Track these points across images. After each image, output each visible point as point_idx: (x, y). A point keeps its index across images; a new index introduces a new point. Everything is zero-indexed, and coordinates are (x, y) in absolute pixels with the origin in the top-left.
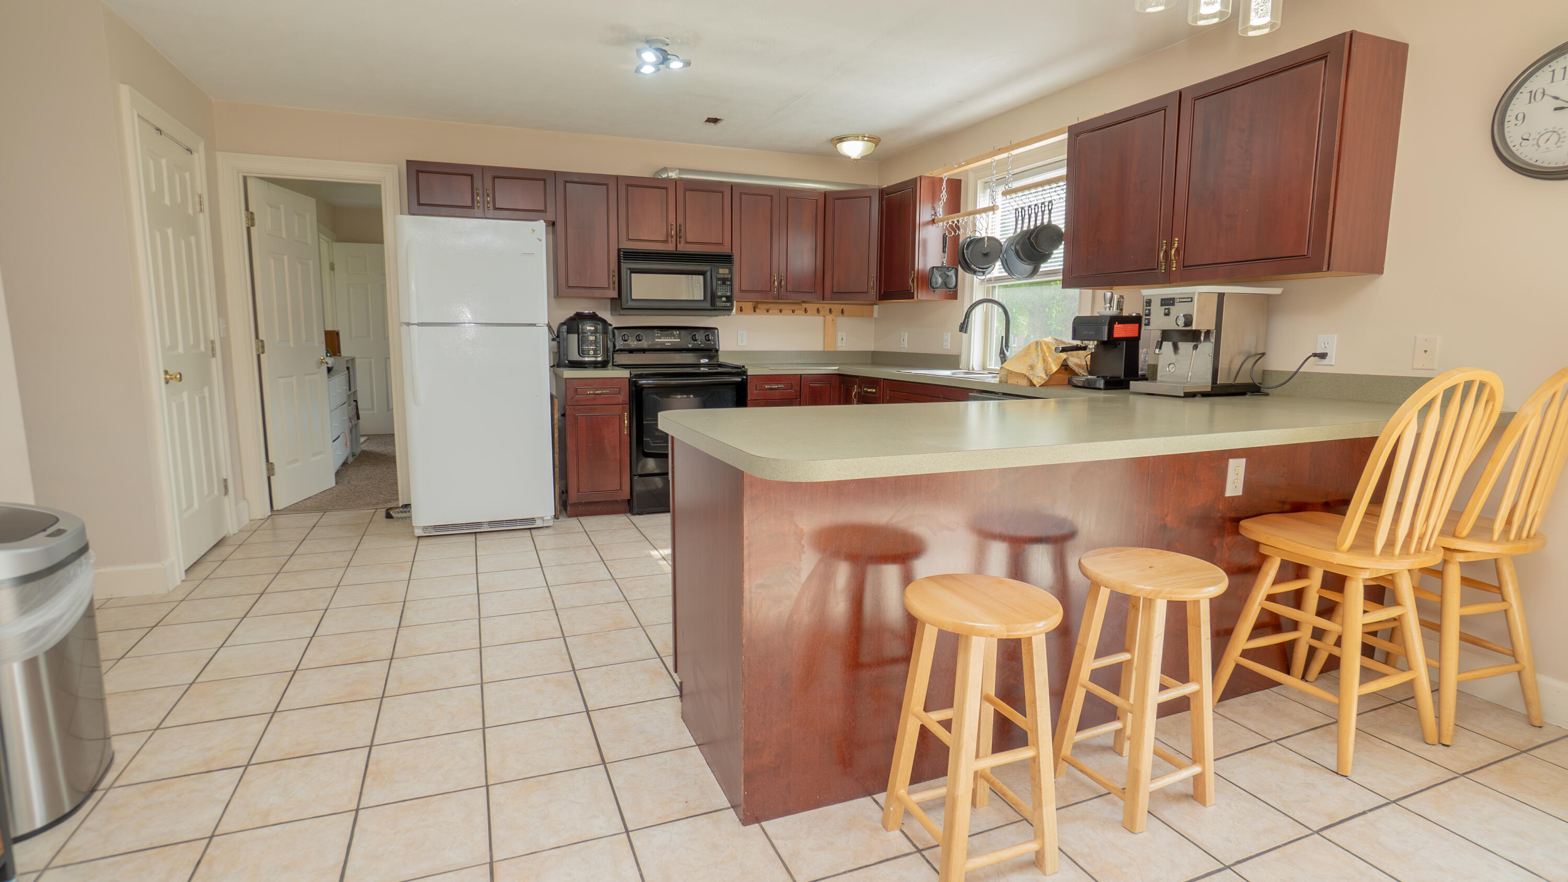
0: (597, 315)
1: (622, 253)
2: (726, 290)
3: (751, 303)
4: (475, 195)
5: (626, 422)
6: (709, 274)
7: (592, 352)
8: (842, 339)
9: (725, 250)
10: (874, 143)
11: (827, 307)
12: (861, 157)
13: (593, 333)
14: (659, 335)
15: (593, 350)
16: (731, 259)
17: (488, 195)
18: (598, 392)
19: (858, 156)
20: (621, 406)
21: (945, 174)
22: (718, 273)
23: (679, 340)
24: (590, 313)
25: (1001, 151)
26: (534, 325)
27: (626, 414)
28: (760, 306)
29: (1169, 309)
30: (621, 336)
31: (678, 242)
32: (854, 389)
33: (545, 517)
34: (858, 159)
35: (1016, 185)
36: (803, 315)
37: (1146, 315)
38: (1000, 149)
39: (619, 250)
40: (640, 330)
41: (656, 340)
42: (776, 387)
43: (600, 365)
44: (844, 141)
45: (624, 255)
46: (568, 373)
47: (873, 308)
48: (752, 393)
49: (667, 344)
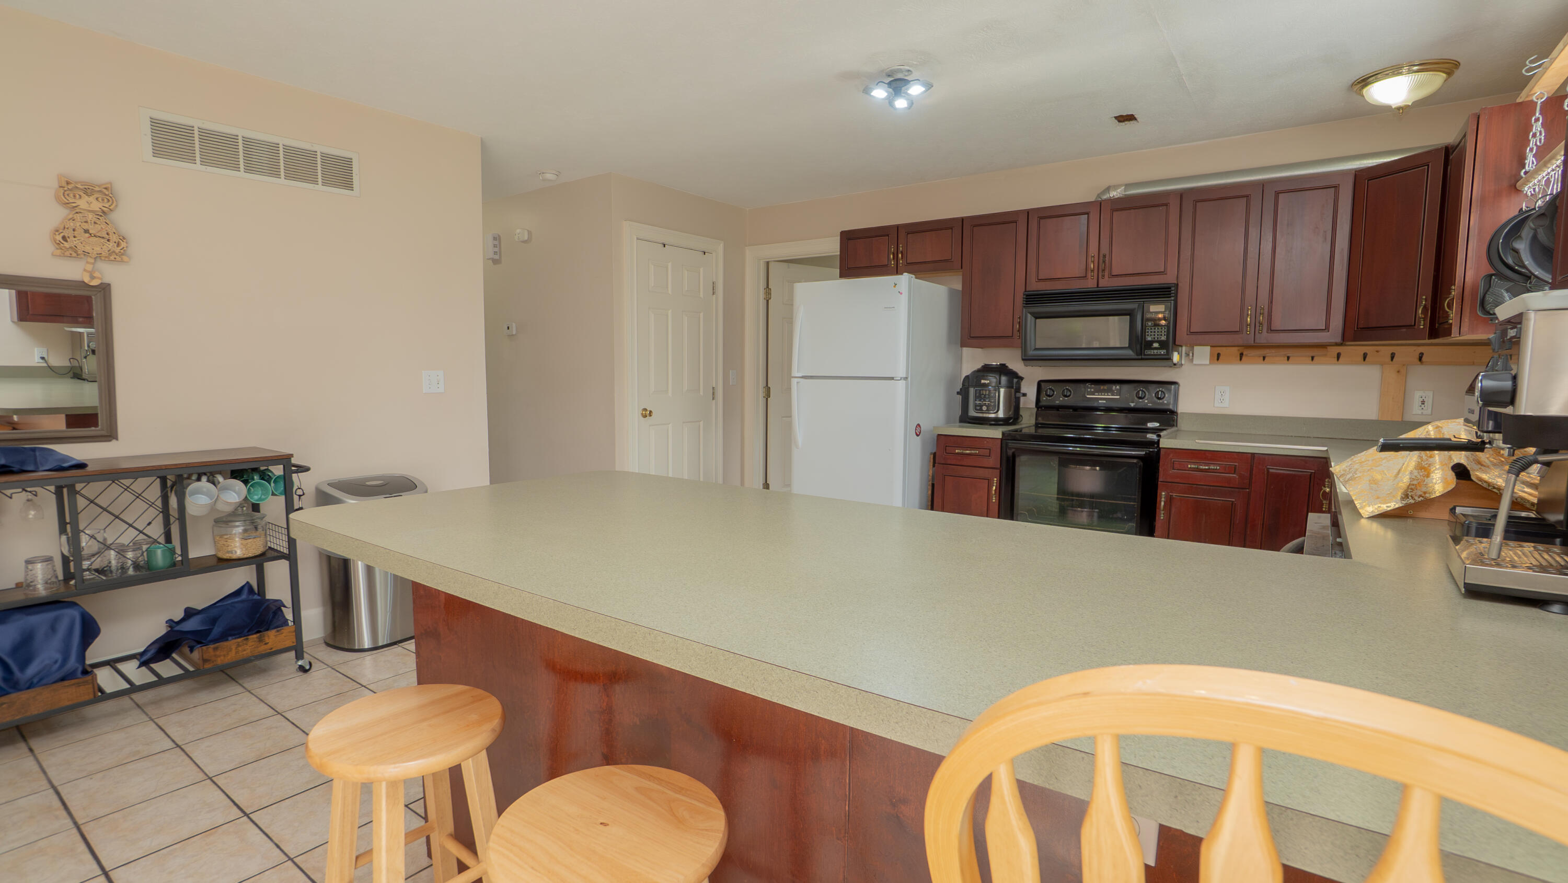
0: (1007, 367)
1: (1030, 296)
2: (1159, 333)
3: (1236, 348)
5: (995, 489)
6: (1135, 314)
7: (984, 408)
8: (1423, 402)
9: (1169, 279)
11: (1386, 350)
12: (1414, 103)
14: (1092, 390)
15: (986, 406)
16: (1170, 293)
17: (900, 252)
18: (967, 453)
19: (1406, 101)
20: (990, 470)
22: (1146, 311)
23: (1118, 397)
26: (892, 378)
27: (995, 479)
30: (1046, 390)
31: (1100, 276)
36: (1335, 364)
39: (1027, 293)
41: (1088, 396)
42: (1207, 467)
44: (1373, 81)
45: (1032, 298)
48: (1165, 472)
49: (1100, 401)
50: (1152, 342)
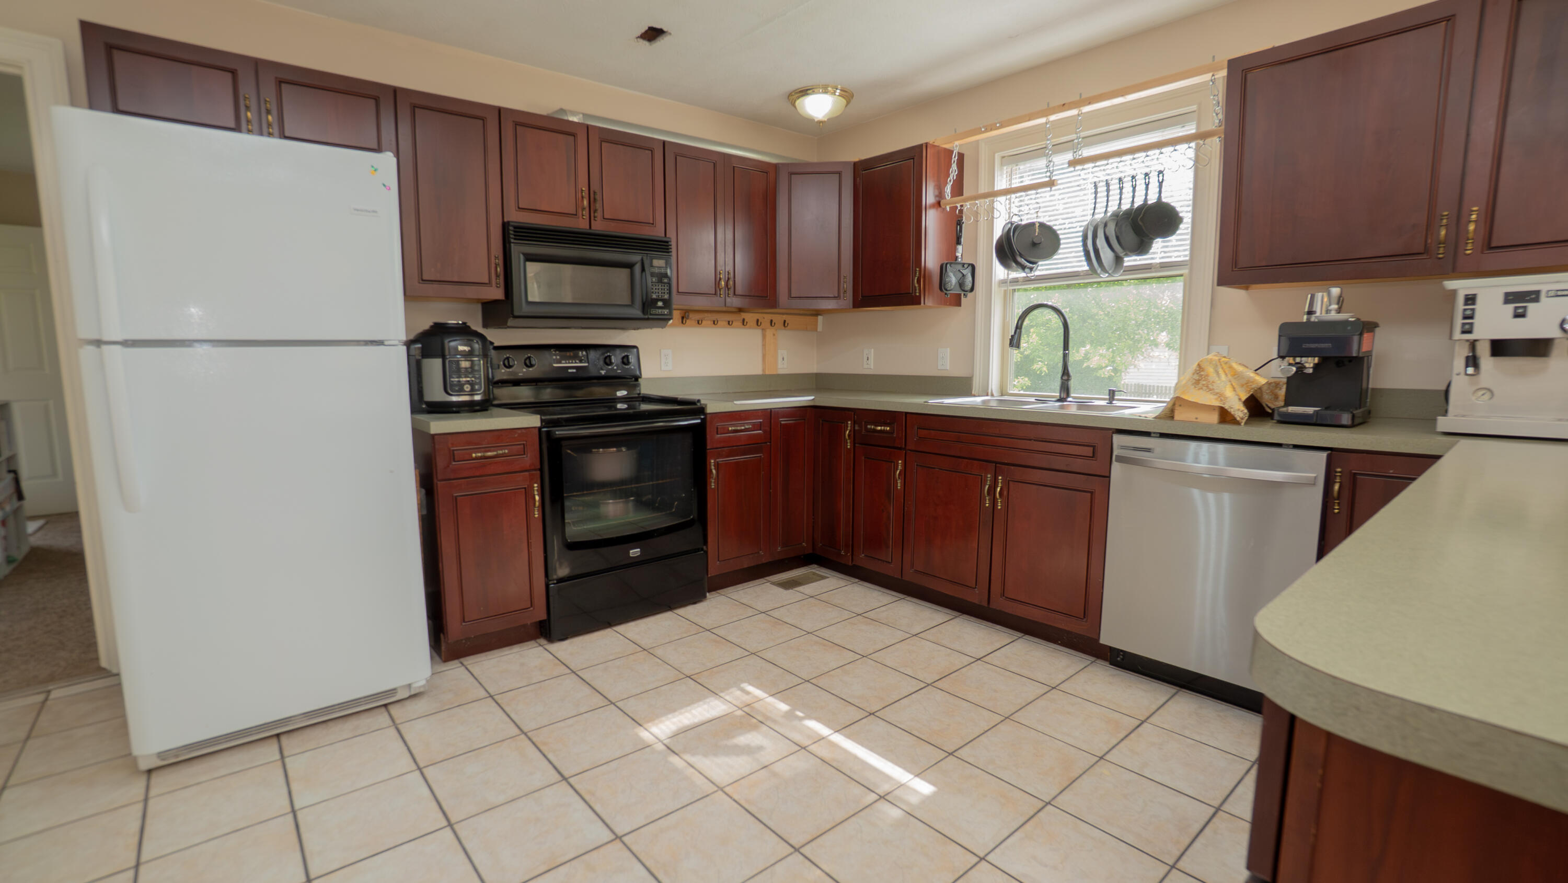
0: (469, 327)
1: (511, 228)
2: (662, 291)
4: (242, 109)
5: (537, 498)
6: (637, 268)
7: (467, 388)
8: (783, 358)
9: (657, 231)
10: (844, 98)
11: (768, 317)
12: (828, 119)
13: (468, 355)
14: (558, 357)
15: (466, 383)
16: (668, 246)
17: (268, 112)
18: (489, 454)
19: (824, 117)
20: (527, 473)
21: (957, 143)
22: (652, 266)
23: (587, 364)
24: (458, 324)
25: (1064, 107)
26: (380, 343)
27: (536, 485)
28: (691, 315)
29: (1525, 307)
30: (502, 359)
31: (592, 217)
32: (847, 426)
33: (415, 682)
34: (825, 121)
35: (1087, 152)
36: (740, 328)
37: (1465, 318)
38: (1064, 105)
39: (505, 226)
40: (509, 351)
41: (555, 365)
42: (743, 428)
43: (477, 408)
44: (808, 94)
45: (515, 231)
46: (440, 425)
47: (817, 319)
48: (713, 438)
49: (570, 371)
50: (657, 300)
